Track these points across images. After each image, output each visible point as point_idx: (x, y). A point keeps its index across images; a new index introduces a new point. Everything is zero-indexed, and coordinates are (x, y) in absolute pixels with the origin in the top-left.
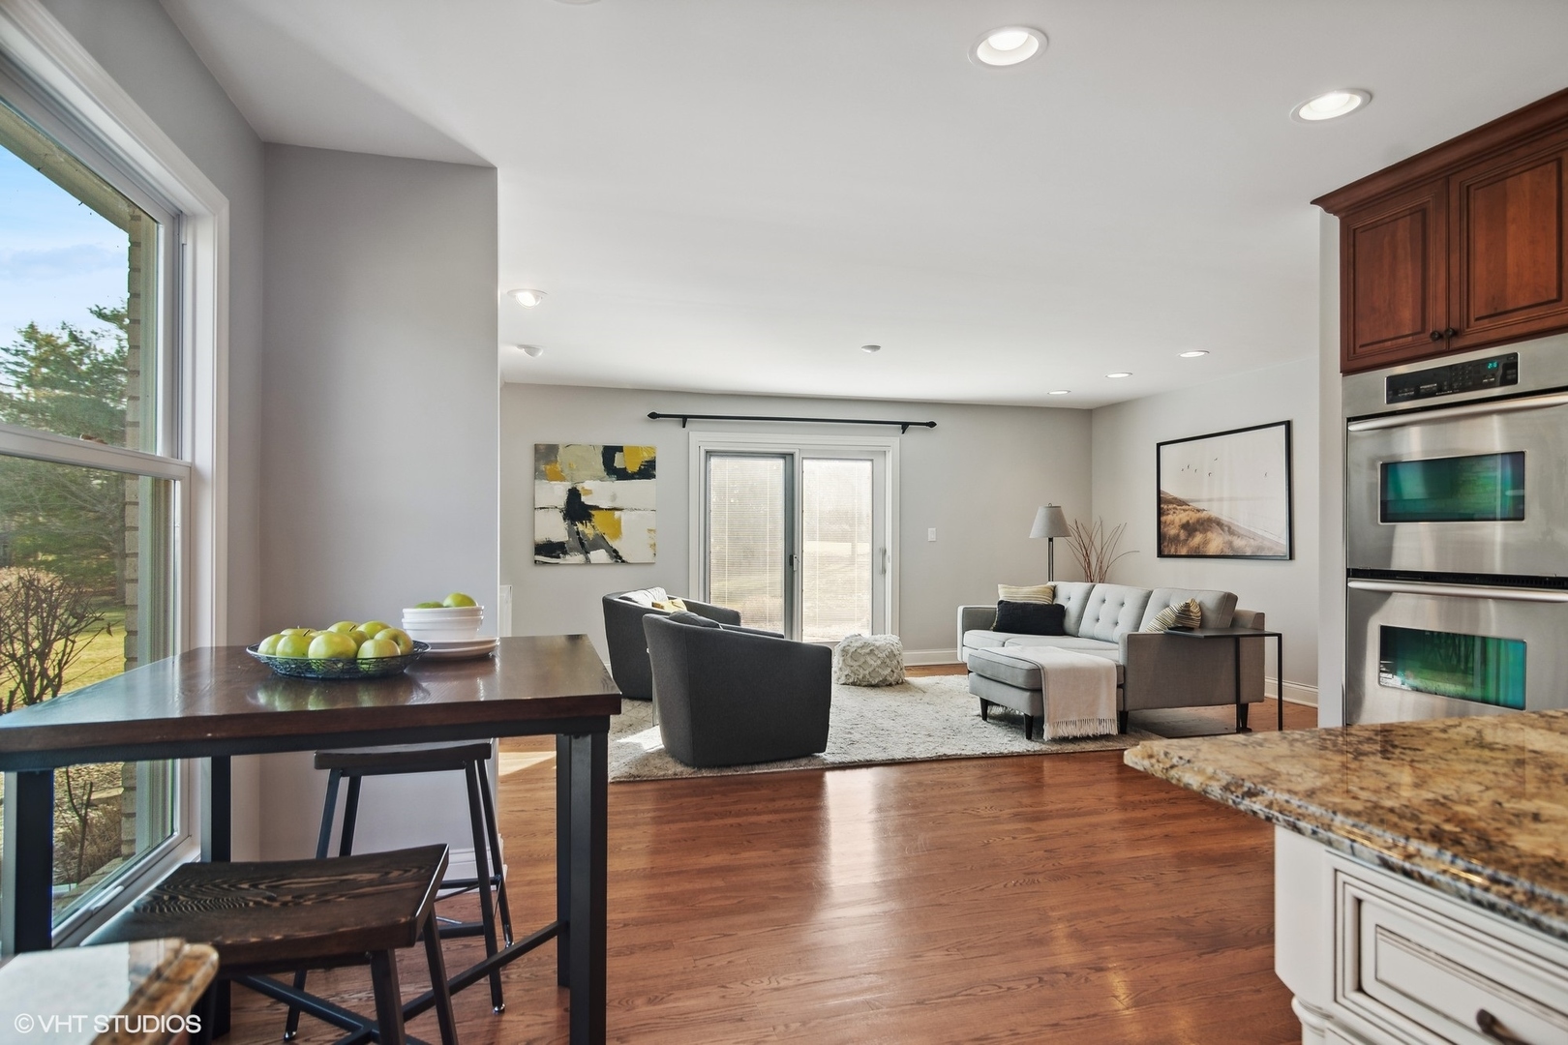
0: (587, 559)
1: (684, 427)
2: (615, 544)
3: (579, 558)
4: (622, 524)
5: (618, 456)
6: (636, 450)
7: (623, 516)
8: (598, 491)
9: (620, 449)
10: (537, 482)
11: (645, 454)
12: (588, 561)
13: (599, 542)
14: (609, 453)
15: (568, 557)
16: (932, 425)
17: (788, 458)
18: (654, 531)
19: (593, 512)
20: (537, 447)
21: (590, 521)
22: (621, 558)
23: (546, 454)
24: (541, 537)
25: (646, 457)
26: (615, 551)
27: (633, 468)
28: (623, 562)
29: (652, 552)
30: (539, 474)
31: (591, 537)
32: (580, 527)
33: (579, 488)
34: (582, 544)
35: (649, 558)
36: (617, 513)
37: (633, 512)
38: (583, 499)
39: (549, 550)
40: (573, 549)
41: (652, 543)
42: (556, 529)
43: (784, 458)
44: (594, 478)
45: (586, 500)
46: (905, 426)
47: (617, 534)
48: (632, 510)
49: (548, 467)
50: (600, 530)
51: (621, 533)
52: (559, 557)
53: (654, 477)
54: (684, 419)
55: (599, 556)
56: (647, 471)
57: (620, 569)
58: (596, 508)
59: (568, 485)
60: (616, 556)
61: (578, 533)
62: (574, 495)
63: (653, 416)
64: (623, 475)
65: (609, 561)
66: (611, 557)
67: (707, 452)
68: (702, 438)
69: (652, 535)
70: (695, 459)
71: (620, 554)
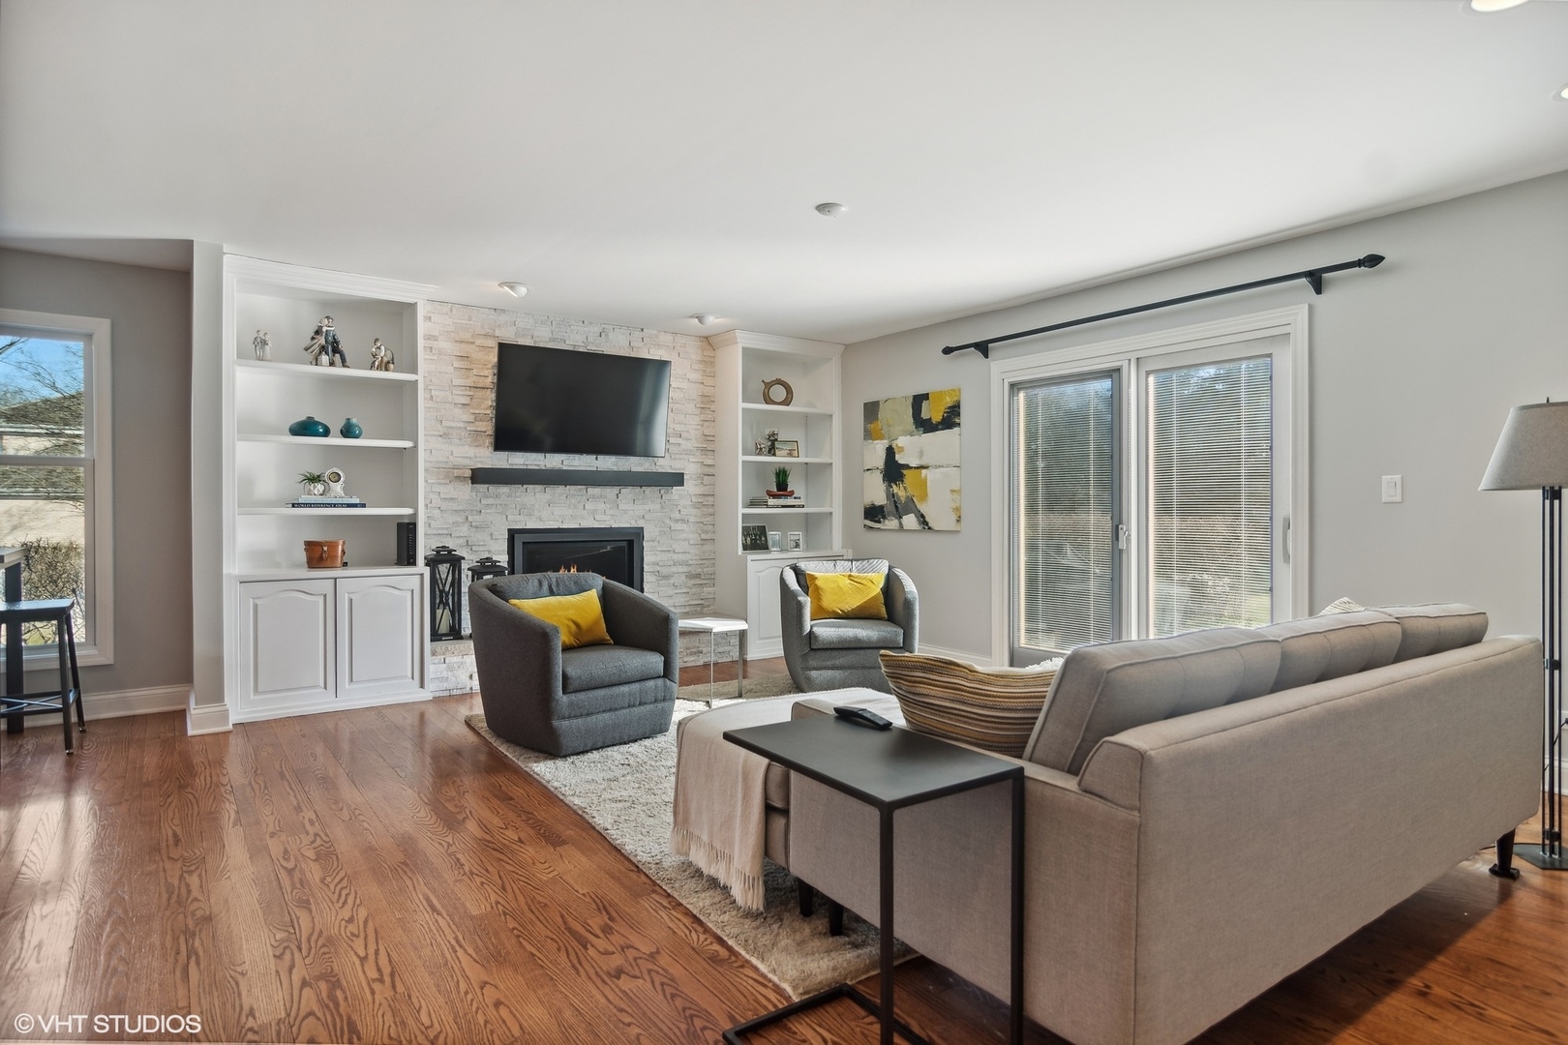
0: (901, 524)
1: (985, 355)
2: (923, 508)
4: (928, 484)
5: (925, 404)
6: (940, 395)
7: (929, 475)
8: (912, 448)
9: (926, 397)
10: (866, 442)
11: (948, 399)
14: (917, 403)
15: (886, 522)
16: (1373, 260)
17: (1115, 375)
18: (958, 492)
19: (905, 472)
20: (866, 406)
22: (927, 525)
23: (871, 413)
24: (868, 500)
25: (949, 401)
26: (922, 516)
27: (937, 418)
28: (930, 528)
29: (955, 518)
30: (869, 435)
31: (903, 500)
32: (895, 489)
33: (894, 446)
35: (952, 525)
36: (924, 471)
37: (937, 470)
39: (874, 513)
41: (954, 505)
42: (876, 492)
44: (905, 432)
45: (900, 459)
46: (1316, 279)
47: (924, 497)
48: (937, 467)
49: (872, 426)
50: (911, 492)
51: (927, 495)
52: (879, 522)
53: (958, 424)
54: (983, 348)
55: (910, 521)
56: (951, 419)
57: (927, 537)
58: (907, 467)
60: (923, 520)
62: (890, 452)
63: (947, 351)
64: (929, 426)
67: (1012, 386)
68: (1005, 366)
69: (956, 496)
70: (998, 392)
71: (927, 519)
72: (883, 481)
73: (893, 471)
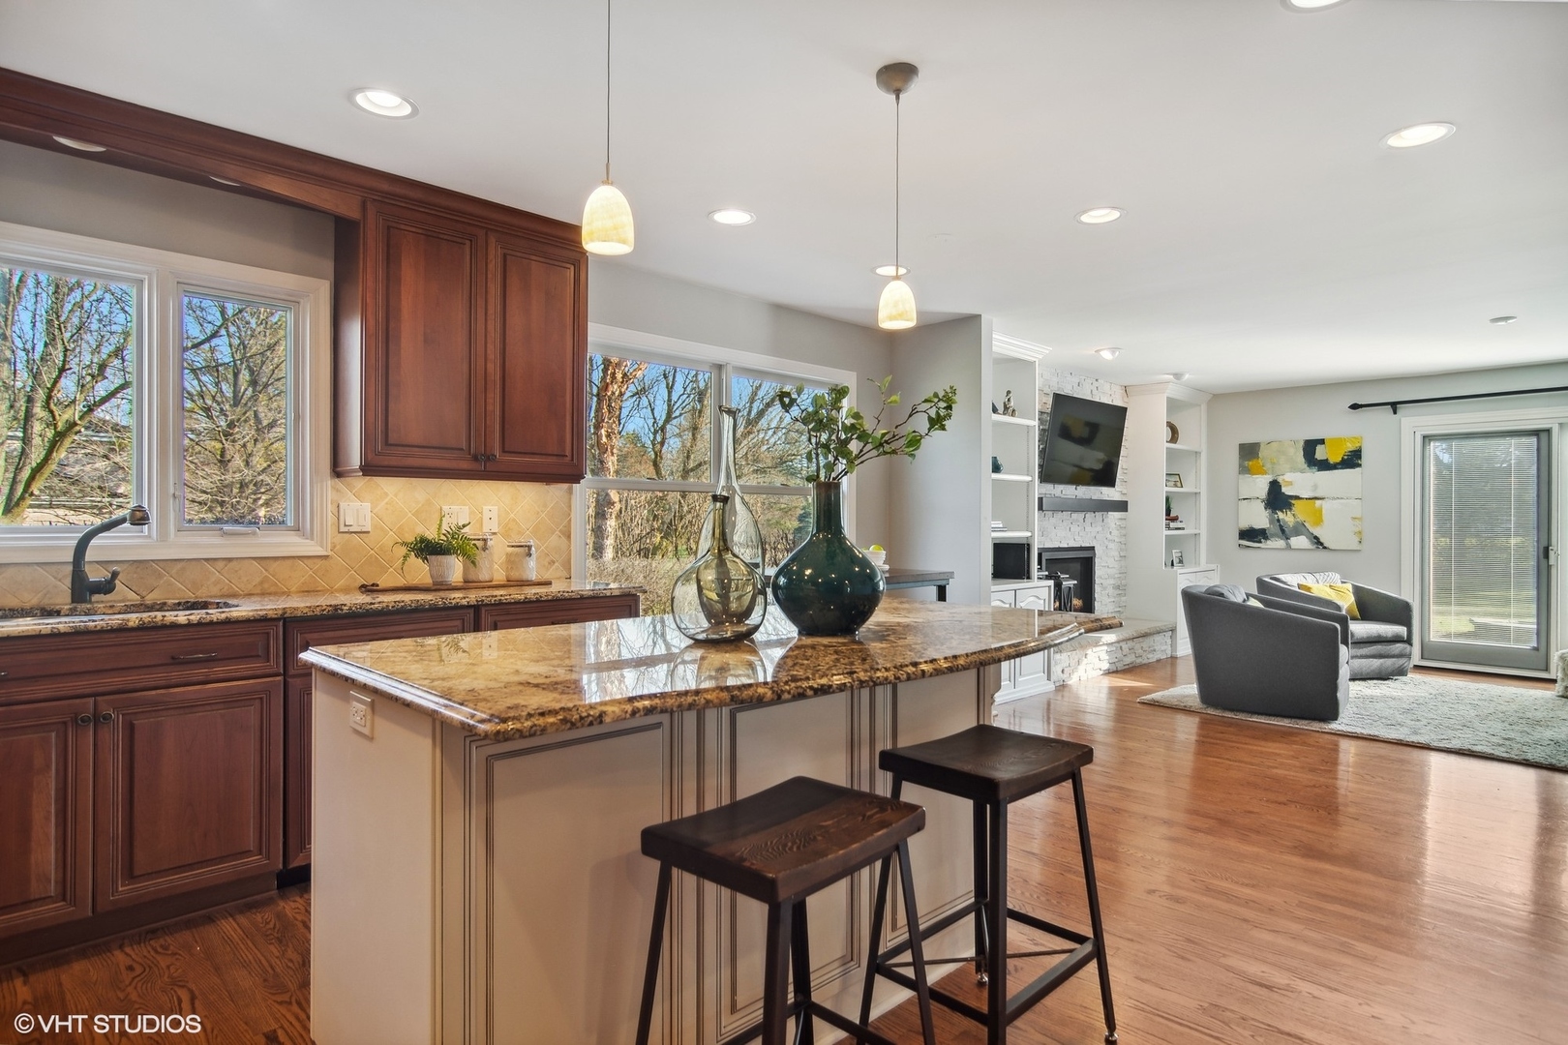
0: (1288, 544)
1: (1395, 413)
2: (1316, 532)
3: (1280, 543)
4: (1324, 512)
5: (1319, 448)
6: (1339, 441)
7: (1325, 505)
8: (1299, 481)
9: (1322, 442)
10: (1241, 476)
11: (1349, 445)
12: (1289, 547)
13: (1299, 529)
14: (1310, 447)
15: (1269, 542)
17: (1543, 435)
18: (1360, 519)
19: (1293, 502)
20: (1242, 446)
21: (1291, 510)
22: (1322, 544)
23: (1249, 452)
24: (1244, 525)
25: (1351, 447)
26: (1316, 538)
27: (1335, 459)
28: (1325, 548)
29: (1357, 540)
30: (1244, 470)
31: (1291, 525)
32: (1281, 515)
33: (1280, 479)
34: (1283, 531)
35: (1355, 546)
36: (1318, 502)
37: (1334, 502)
38: (1284, 490)
39: (1251, 535)
40: (1275, 535)
41: (1357, 530)
43: (1537, 434)
44: (1293, 470)
45: (1286, 490)
47: (1319, 520)
48: (1334, 499)
49: (1250, 463)
50: (1301, 518)
51: (1322, 521)
52: (1261, 542)
53: (1360, 465)
54: (1394, 406)
55: (1300, 542)
56: (1352, 460)
57: (1321, 554)
58: (1297, 498)
59: (1269, 478)
60: (1317, 542)
61: (1278, 520)
62: (1275, 486)
63: (1355, 407)
64: (1325, 466)
65: (1310, 547)
66: (1313, 543)
67: (1424, 437)
68: (1414, 423)
69: (1357, 522)
70: (1410, 445)
71: (1321, 540)
72: (1266, 508)
73: (1277, 499)
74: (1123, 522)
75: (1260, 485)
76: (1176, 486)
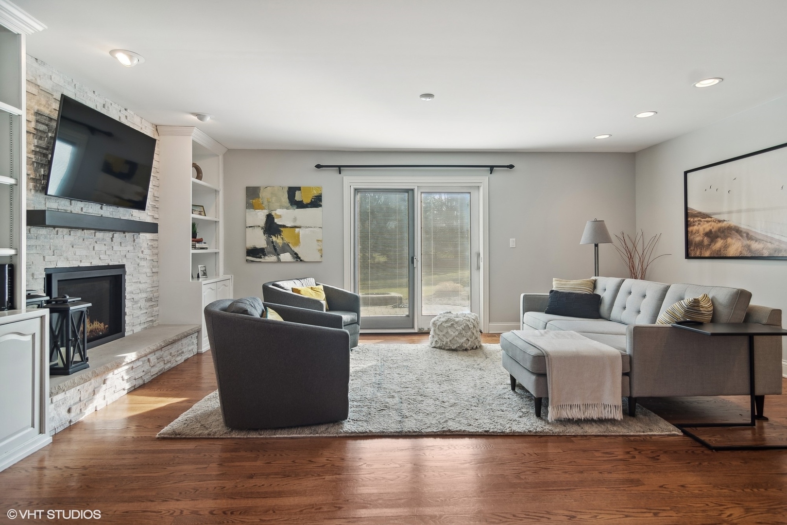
0: (279, 259)
1: (340, 173)
2: (296, 249)
3: (273, 258)
4: (300, 236)
5: (297, 193)
6: (309, 189)
7: (301, 232)
8: (285, 216)
9: (299, 189)
10: (248, 210)
11: (315, 192)
12: (279, 261)
13: (286, 248)
14: (292, 191)
15: (266, 258)
16: (511, 167)
17: (410, 192)
18: (321, 241)
19: (282, 229)
20: (248, 189)
21: (280, 235)
22: (299, 258)
23: (252, 193)
24: (250, 244)
25: (315, 193)
26: (296, 254)
27: (307, 200)
28: (301, 261)
29: (320, 255)
30: (250, 206)
31: (281, 245)
32: (274, 238)
33: (273, 213)
34: (275, 249)
35: (318, 259)
36: (297, 230)
37: (307, 229)
38: (276, 221)
39: (255, 253)
40: (270, 253)
41: (320, 248)
42: (259, 240)
43: (408, 192)
44: (282, 207)
45: (277, 221)
46: (492, 168)
47: (297, 243)
48: (307, 227)
49: (254, 201)
50: (287, 240)
51: (300, 242)
52: (261, 258)
53: (321, 206)
54: (340, 168)
55: (286, 257)
56: (316, 202)
57: (299, 266)
58: (284, 226)
59: (266, 212)
60: (296, 257)
61: (273, 242)
62: (270, 218)
63: (318, 166)
64: (300, 205)
65: (293, 260)
66: (294, 258)
67: (355, 190)
68: (352, 180)
69: (320, 243)
70: (348, 194)
71: (299, 255)
72: (264, 234)
73: (271, 227)
74: (156, 242)
75: (260, 217)
76: (200, 214)
